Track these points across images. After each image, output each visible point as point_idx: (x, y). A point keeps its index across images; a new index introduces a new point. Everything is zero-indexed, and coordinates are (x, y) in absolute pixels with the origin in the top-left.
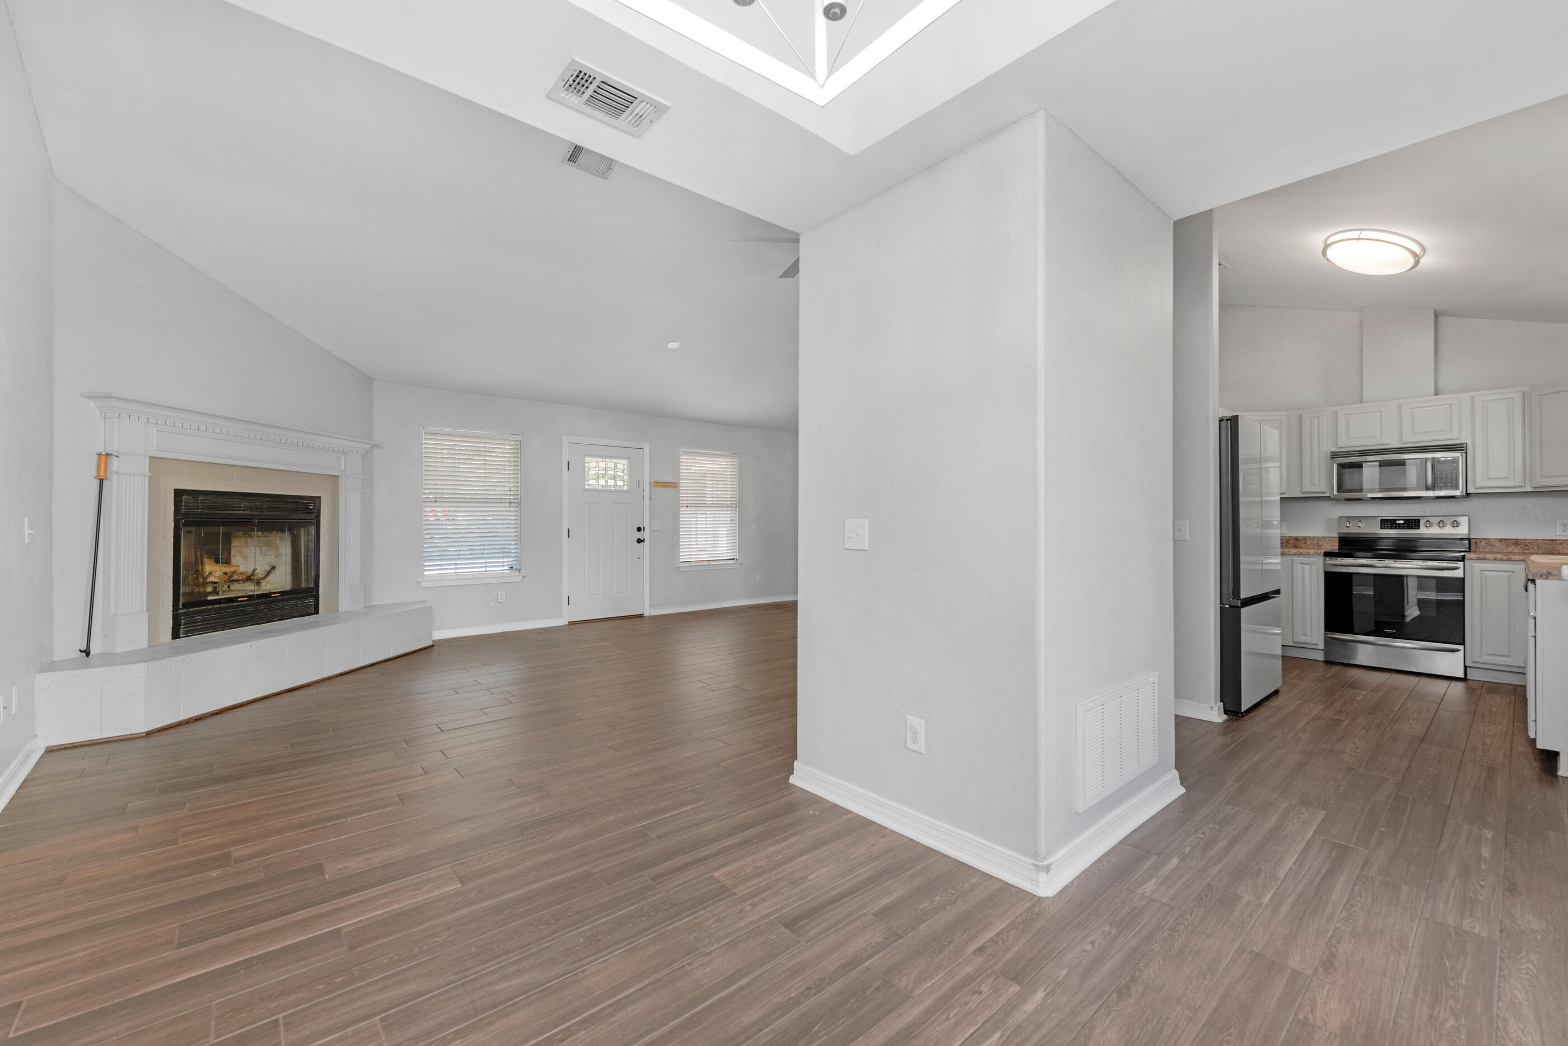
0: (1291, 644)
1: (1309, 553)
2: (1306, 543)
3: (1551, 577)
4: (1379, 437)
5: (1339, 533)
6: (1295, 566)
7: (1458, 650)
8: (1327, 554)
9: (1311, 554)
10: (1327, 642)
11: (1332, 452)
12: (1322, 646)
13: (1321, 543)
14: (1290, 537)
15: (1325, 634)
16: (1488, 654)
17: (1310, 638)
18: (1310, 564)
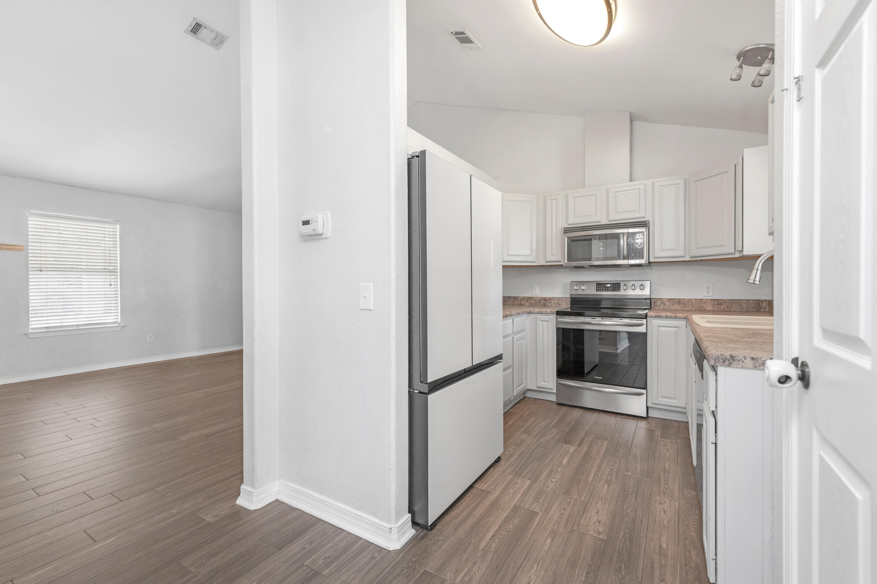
0: (535, 389)
1: (547, 312)
2: (551, 302)
3: (735, 363)
4: (594, 215)
5: (571, 295)
6: (538, 322)
7: (642, 394)
8: (559, 313)
9: (548, 312)
10: (558, 385)
11: (564, 228)
12: (555, 391)
13: (560, 302)
14: (541, 298)
15: (557, 380)
16: (662, 397)
17: (547, 384)
18: (547, 321)
